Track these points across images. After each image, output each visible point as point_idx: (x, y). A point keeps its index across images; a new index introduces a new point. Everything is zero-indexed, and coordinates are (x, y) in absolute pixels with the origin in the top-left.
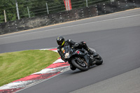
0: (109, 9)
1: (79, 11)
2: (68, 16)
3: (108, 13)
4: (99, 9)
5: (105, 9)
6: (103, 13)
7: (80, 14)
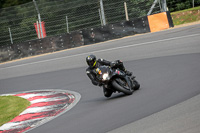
0: (99, 36)
1: (57, 39)
2: (40, 46)
3: (98, 41)
4: (86, 36)
5: (93, 35)
6: (91, 41)
7: (59, 43)
